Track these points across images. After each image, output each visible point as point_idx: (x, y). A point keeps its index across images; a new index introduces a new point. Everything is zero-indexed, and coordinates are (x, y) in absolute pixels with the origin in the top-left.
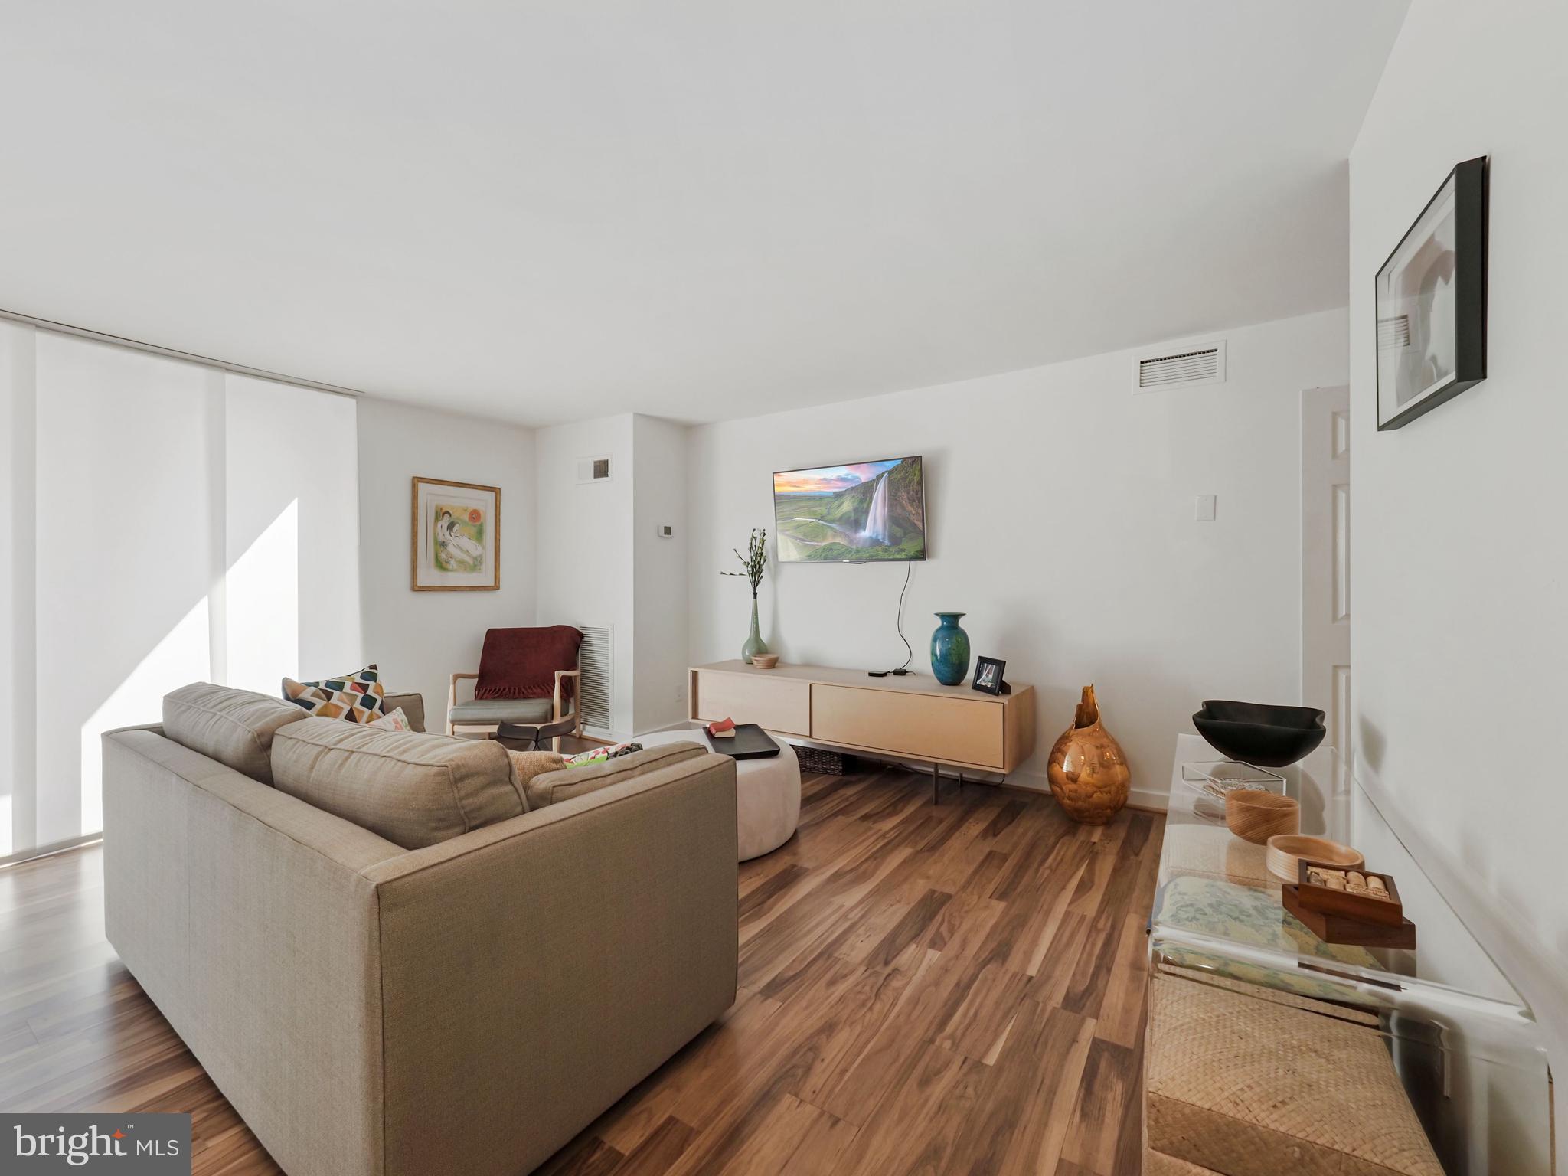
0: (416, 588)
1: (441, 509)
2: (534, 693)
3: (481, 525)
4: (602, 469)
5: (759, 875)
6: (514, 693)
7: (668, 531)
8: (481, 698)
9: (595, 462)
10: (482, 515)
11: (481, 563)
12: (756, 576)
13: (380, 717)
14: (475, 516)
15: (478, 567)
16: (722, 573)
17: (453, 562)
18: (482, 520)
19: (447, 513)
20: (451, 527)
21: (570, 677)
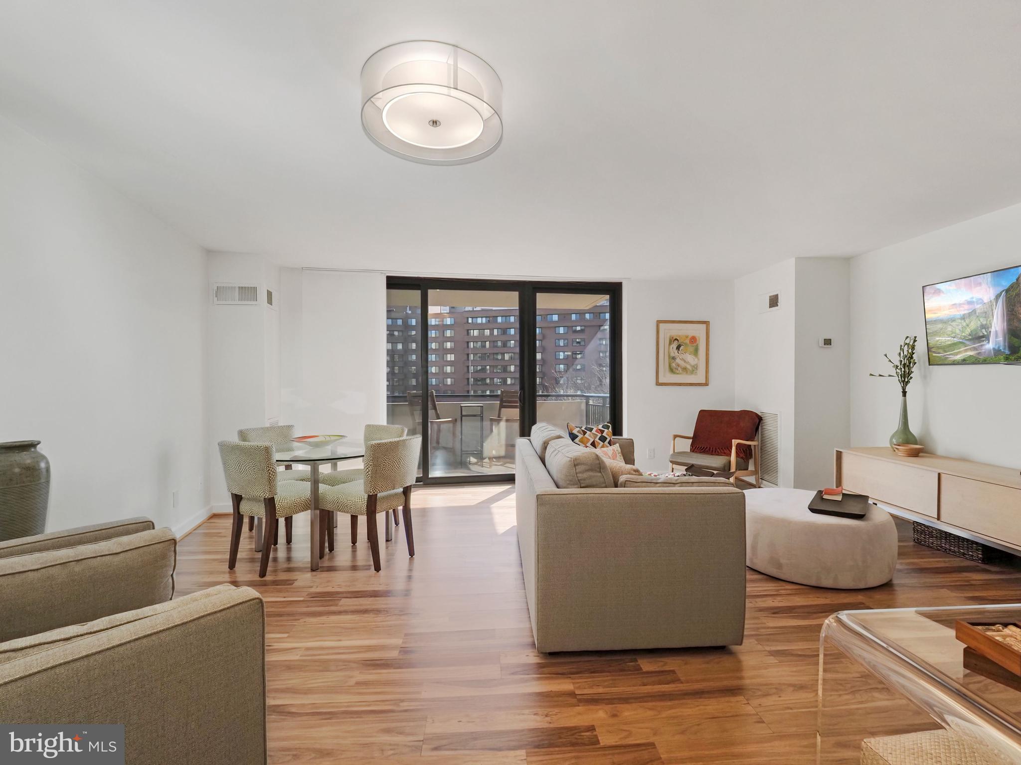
0: (658, 384)
1: (673, 338)
2: (725, 453)
3: (697, 345)
4: (774, 302)
5: (826, 598)
6: (713, 451)
7: (828, 342)
8: (693, 452)
9: (770, 297)
10: (698, 339)
11: (696, 369)
12: (905, 378)
13: (608, 447)
14: (693, 340)
15: (695, 372)
16: (871, 375)
17: (679, 369)
18: (697, 342)
19: (676, 339)
20: (678, 348)
21: (750, 446)
